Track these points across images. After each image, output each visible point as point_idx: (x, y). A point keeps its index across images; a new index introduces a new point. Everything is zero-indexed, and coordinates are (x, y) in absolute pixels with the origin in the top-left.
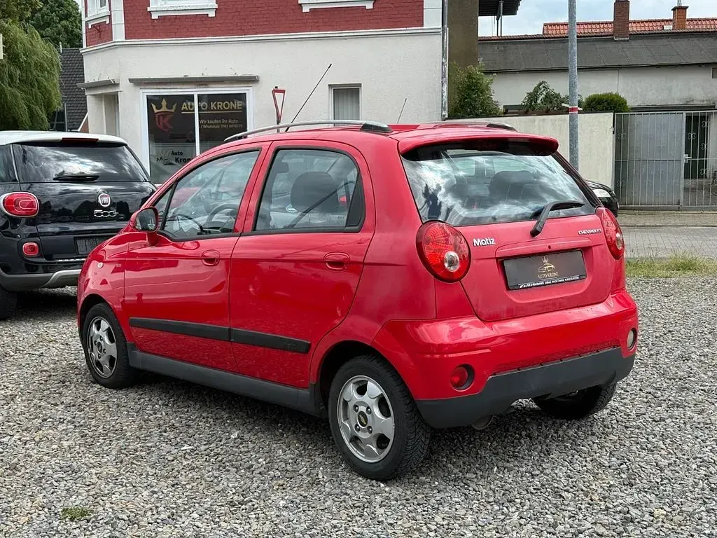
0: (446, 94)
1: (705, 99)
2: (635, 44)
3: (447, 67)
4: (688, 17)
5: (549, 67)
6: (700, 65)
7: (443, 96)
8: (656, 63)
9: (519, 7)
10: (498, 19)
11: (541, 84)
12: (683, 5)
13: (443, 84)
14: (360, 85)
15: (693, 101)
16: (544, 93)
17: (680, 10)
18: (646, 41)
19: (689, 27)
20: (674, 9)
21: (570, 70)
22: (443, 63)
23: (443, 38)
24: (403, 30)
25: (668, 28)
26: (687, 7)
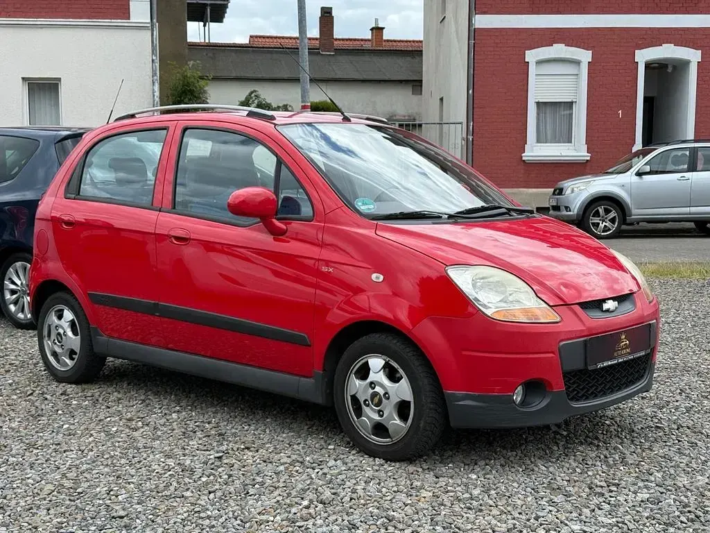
0: (157, 94)
1: (406, 114)
2: (340, 58)
3: (158, 65)
4: (384, 38)
5: (260, 76)
6: (401, 82)
7: (154, 96)
8: (361, 78)
9: (226, 15)
10: (205, 26)
11: (252, 93)
12: (380, 26)
13: (153, 83)
14: (59, 79)
15: (395, 116)
16: (256, 102)
17: (378, 30)
18: (350, 57)
19: (386, 47)
20: (372, 29)
21: (301, 80)
22: (153, 61)
23: (152, 35)
24: (106, 22)
25: (368, 46)
26: (384, 28)
